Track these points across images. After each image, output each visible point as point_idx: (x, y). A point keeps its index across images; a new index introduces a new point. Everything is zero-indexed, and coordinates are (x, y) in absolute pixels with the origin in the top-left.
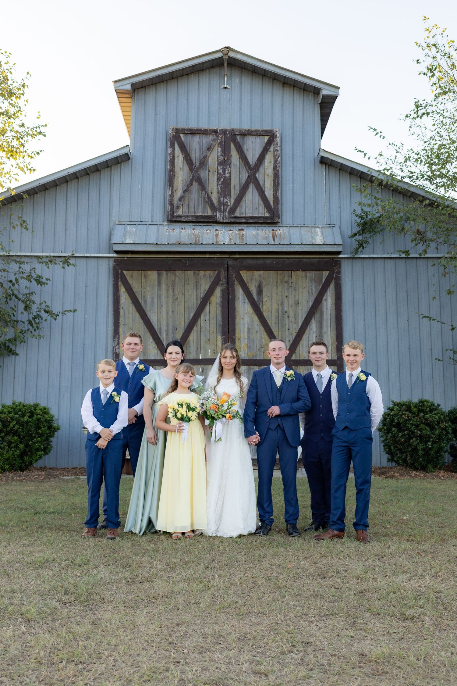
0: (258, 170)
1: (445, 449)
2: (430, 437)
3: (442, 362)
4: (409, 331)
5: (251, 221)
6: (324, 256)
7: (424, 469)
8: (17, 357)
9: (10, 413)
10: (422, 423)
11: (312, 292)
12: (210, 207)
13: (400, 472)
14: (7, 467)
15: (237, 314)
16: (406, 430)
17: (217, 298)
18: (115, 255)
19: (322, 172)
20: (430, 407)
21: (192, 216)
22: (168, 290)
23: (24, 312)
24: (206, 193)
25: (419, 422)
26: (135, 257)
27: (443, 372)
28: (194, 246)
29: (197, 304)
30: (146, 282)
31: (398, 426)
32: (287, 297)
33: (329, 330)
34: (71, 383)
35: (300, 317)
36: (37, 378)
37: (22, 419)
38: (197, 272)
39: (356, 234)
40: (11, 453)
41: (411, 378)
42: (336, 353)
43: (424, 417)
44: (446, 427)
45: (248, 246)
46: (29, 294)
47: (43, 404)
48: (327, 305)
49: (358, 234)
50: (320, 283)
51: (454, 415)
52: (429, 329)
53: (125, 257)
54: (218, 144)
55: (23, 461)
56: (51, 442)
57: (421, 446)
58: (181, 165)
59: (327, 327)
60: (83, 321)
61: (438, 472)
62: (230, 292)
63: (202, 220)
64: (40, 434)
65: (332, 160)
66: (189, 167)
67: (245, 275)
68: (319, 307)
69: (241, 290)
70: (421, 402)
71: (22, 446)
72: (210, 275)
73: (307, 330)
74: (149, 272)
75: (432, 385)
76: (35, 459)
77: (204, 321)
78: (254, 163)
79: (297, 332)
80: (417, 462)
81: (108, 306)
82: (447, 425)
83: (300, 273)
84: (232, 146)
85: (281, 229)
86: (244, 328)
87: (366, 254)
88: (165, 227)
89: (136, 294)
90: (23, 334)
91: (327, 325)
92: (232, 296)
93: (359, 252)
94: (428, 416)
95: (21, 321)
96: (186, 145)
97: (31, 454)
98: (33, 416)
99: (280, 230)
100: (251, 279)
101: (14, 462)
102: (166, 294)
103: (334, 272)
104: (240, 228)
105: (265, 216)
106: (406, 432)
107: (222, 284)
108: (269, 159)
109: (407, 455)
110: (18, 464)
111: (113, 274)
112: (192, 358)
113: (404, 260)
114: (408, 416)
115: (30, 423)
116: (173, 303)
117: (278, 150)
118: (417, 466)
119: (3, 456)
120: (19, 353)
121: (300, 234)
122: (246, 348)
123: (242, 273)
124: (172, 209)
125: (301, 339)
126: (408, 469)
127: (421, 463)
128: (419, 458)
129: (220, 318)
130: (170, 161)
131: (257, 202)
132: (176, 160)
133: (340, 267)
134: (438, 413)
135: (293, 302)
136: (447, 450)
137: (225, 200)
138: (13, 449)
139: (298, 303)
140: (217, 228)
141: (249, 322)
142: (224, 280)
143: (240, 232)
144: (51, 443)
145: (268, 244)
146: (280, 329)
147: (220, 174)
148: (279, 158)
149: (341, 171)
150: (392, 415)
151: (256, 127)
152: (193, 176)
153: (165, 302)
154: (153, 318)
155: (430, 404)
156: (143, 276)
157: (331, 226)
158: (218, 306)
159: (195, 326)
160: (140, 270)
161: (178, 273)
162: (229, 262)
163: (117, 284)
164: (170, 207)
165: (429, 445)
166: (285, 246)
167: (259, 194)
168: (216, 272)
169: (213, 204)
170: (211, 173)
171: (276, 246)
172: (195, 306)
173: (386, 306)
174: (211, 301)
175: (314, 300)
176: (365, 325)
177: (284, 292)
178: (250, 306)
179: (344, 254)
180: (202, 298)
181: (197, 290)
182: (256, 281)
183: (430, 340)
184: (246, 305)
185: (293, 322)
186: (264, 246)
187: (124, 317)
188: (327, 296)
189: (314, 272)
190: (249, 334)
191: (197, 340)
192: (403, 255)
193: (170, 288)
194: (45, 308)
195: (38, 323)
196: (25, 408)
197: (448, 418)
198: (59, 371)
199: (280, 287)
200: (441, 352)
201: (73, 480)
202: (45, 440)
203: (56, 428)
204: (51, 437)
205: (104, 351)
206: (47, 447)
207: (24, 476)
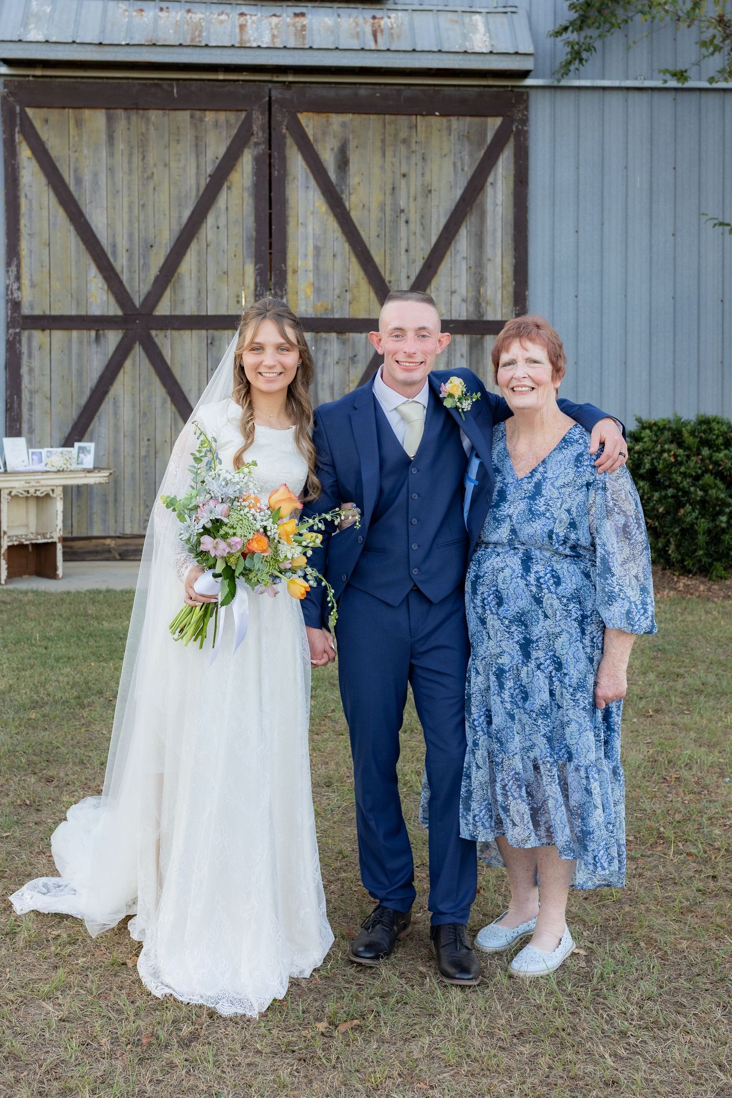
4: (675, 258)
6: (491, 82)
7: (704, 571)
11: (463, 165)
15: (291, 213)
17: (245, 176)
18: (5, 70)
20: (724, 434)
22: (131, 155)
26: (51, 77)
28: (189, 50)
29: (198, 190)
30: (80, 136)
31: (652, 476)
32: (404, 175)
33: (499, 253)
35: (434, 223)
38: (198, 114)
39: (566, 29)
41: (674, 363)
42: (511, 307)
43: (710, 458)
45: (316, 53)
48: (495, 197)
49: (570, 29)
50: (480, 143)
53: (28, 76)
57: (704, 525)
59: (494, 246)
62: (275, 161)
67: (309, 122)
68: (478, 201)
69: (300, 157)
70: (705, 421)
72: (227, 121)
73: (448, 253)
74: (87, 112)
75: (720, 379)
77: (215, 229)
79: (426, 257)
80: (690, 557)
83: (436, 121)
85: (393, 15)
86: (306, 246)
87: (586, 78)
88: (120, 5)
89: (58, 164)
91: (495, 241)
92: (279, 172)
93: (571, 74)
99: (389, 17)
102: (126, 165)
103: (512, 121)
104: (298, 10)
107: (257, 144)
109: (669, 542)
111: (3, 116)
112: (187, 312)
113: (670, 96)
114: (675, 456)
116: (143, 185)
118: (690, 567)
121: (437, 28)
122: (310, 291)
123: (303, 118)
125: (435, 272)
127: (700, 560)
128: (695, 551)
129: (250, 222)
133: (527, 108)
135: (419, 189)
139: (430, 191)
140: (244, 9)
141: (317, 232)
142: (260, 134)
143: (297, 19)
145: (362, 49)
146: (388, 252)
150: (639, 452)
153: (125, 183)
154: (98, 221)
155: (724, 428)
156: (72, 122)
157: (509, 10)
158: (246, 194)
159: (195, 241)
160: (64, 108)
161: (154, 115)
162: (272, 92)
163: (13, 140)
165: (721, 521)
166: (401, 55)
168: (243, 115)
171: (382, 54)
172: (194, 193)
173: (626, 200)
174: (231, 183)
175: (466, 184)
176: (578, 242)
177: (397, 165)
178: (322, 197)
179: (536, 77)
180: (210, 176)
181: (197, 157)
182: (335, 137)
183: (721, 278)
184: (311, 194)
185: (418, 235)
186: (353, 52)
187: (30, 217)
188: (495, 175)
189: (468, 119)
190: (317, 261)
191: (199, 271)
192: (673, 83)
193: (135, 151)
199: (389, 154)
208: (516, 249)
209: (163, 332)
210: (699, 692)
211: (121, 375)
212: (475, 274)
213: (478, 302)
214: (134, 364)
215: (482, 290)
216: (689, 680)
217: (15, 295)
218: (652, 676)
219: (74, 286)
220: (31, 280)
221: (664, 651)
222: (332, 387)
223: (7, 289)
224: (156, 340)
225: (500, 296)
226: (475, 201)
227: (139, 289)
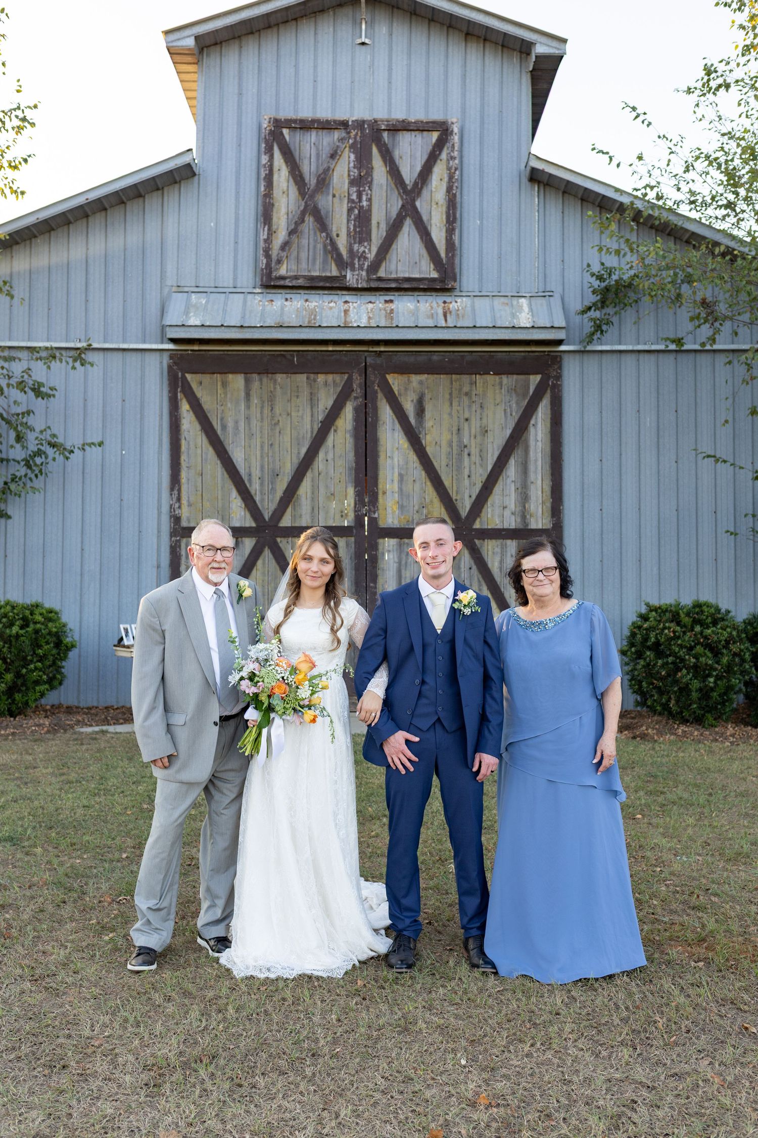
0: (419, 194)
1: (737, 689)
2: (712, 668)
3: (734, 536)
4: (677, 480)
5: (406, 286)
6: (534, 349)
7: (699, 721)
8: (9, 521)
10: (699, 643)
11: (511, 411)
12: (335, 261)
13: (658, 726)
15: (381, 449)
16: (670, 656)
17: (347, 422)
18: (171, 346)
19: (532, 197)
20: (712, 615)
21: (304, 277)
22: (262, 407)
23: (15, 443)
24: (329, 236)
25: (693, 641)
26: (205, 350)
27: (735, 550)
28: (307, 330)
29: (312, 432)
30: (226, 394)
31: (657, 648)
32: (467, 420)
33: (540, 478)
34: (101, 566)
35: (489, 455)
36: (44, 557)
37: (8, 631)
38: (312, 376)
39: (589, 308)
41: (678, 561)
42: (549, 518)
43: (701, 633)
44: (741, 650)
45: (401, 330)
46: (23, 413)
47: (49, 603)
48: (536, 435)
49: (593, 308)
50: (524, 395)
51: (755, 628)
52: (713, 476)
53: (188, 350)
54: (350, 147)
55: (14, 700)
56: (63, 667)
57: (696, 684)
58: (284, 185)
59: (536, 472)
60: (119, 461)
61: (723, 726)
62: (369, 410)
63: (321, 284)
64: (41, 657)
65: (550, 175)
66: (299, 189)
67: (395, 381)
68: (523, 438)
69: (388, 407)
70: (698, 605)
71: (9, 677)
72: (334, 382)
73: (501, 478)
74: (230, 376)
75: (715, 573)
76: (33, 698)
77: (325, 462)
78: (413, 181)
79: (484, 481)
80: (687, 709)
81: (161, 435)
82: (742, 647)
83: (491, 379)
84: (375, 150)
85: (459, 300)
86: (393, 474)
87: (606, 344)
88: (257, 297)
89: (208, 414)
90: (16, 481)
91: (536, 468)
92: (372, 418)
93: (595, 342)
94: (709, 631)
95: (14, 460)
96: (292, 148)
97: (26, 690)
98: (27, 626)
99: (456, 302)
100: (406, 389)
102: (259, 415)
103: (549, 377)
104: (387, 298)
105: (432, 276)
106: (670, 659)
107: (356, 398)
108: (439, 172)
109: (670, 698)
110: (4, 707)
111: (169, 380)
112: (304, 524)
113: (672, 357)
114: (674, 632)
115: (22, 638)
116: (272, 429)
117: (455, 158)
118: (687, 717)
120: (12, 515)
121: (493, 309)
122: (395, 508)
123: (390, 378)
124: (268, 265)
125: (491, 493)
126: (671, 722)
127: (695, 712)
128: (690, 705)
129: (351, 456)
130: (265, 178)
131: (417, 251)
132: (275, 177)
133: (560, 368)
134: (727, 626)
135: (478, 430)
136: (740, 690)
137: (362, 249)
139: (487, 431)
140: (348, 298)
141: (401, 463)
142: (359, 391)
143: (387, 305)
144: (63, 670)
145: (436, 327)
146: (455, 477)
147: (353, 201)
148: (457, 172)
149: (566, 195)
150: (646, 629)
151: (417, 115)
152: (306, 206)
153: (258, 428)
154: (238, 457)
155: (713, 610)
156: (219, 384)
157: (546, 294)
158: (348, 436)
159: (310, 470)
160: (214, 373)
161: (279, 377)
162: (368, 360)
163: (176, 397)
164: (265, 261)
165: (710, 682)
166: (465, 330)
167: (421, 238)
168: (346, 376)
169: (339, 255)
170: (336, 200)
171: (450, 330)
172: (309, 435)
173: (640, 436)
174: (337, 427)
175: (514, 425)
176: (602, 469)
177: (461, 412)
178: (404, 436)
179: (568, 344)
180: (321, 422)
181: (312, 408)
182: (414, 392)
183: (714, 495)
184: (397, 435)
185: (478, 464)
186: (428, 330)
187: (188, 454)
188: (536, 419)
189: (515, 377)
190: (401, 485)
191: (313, 493)
192: (673, 347)
193: (266, 404)
194: (49, 438)
195: (42, 464)
196: (15, 611)
197: (744, 635)
198: (79, 545)
199: (455, 403)
200: (733, 519)
201: (93, 738)
202: (50, 666)
203: (69, 645)
204: (61, 660)
205: (156, 512)
206: (54, 677)
207: (14, 728)
208: (552, 474)
209: (286, 539)
210: (674, 803)
211: (254, 571)
212: (521, 493)
213: (524, 515)
214: (264, 563)
215: (527, 506)
216: (669, 796)
217: (177, 512)
218: (641, 793)
219: (219, 505)
220: (188, 501)
221: (655, 777)
223: (171, 508)
224: (281, 545)
225: (540, 510)
226: (520, 438)
227: (268, 507)
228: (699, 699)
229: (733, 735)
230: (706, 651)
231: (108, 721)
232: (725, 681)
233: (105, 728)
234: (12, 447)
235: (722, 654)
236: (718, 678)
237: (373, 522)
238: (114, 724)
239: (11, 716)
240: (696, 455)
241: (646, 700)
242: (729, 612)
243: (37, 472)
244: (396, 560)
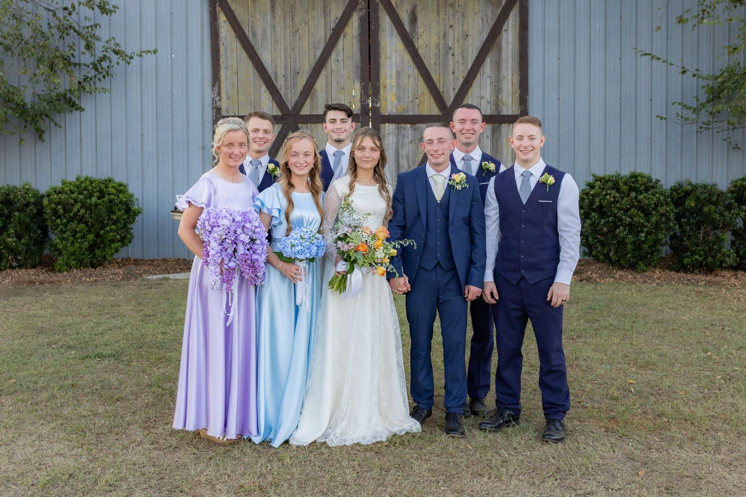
1: (664, 241)
2: (644, 226)
3: (665, 121)
4: (620, 74)
7: (633, 267)
8: (83, 113)
9: (73, 193)
10: (633, 206)
11: (487, 19)
13: (600, 272)
14: (73, 263)
15: (382, 51)
16: (611, 216)
17: (354, 29)
20: (645, 184)
22: (285, 18)
23: (85, 51)
25: (629, 205)
27: (667, 131)
29: (326, 38)
30: (255, 7)
31: (600, 210)
32: (451, 26)
33: (510, 74)
34: (157, 148)
35: (470, 55)
36: (112, 141)
37: (88, 201)
40: (77, 245)
41: (620, 140)
42: (518, 106)
43: (636, 198)
44: (667, 212)
46: (92, 26)
47: (118, 179)
48: (508, 38)
50: (498, 6)
51: (679, 194)
52: (650, 70)
55: (94, 255)
56: (132, 229)
57: (630, 238)
59: (507, 69)
60: (170, 62)
61: (652, 271)
62: (372, 20)
64: (115, 221)
68: (497, 41)
69: (387, 17)
70: (634, 176)
71: (90, 237)
73: (479, 74)
75: (650, 149)
76: (110, 253)
77: (336, 62)
79: (465, 76)
80: (623, 258)
81: (202, 41)
82: (668, 209)
86: (392, 71)
89: (242, 25)
90: (88, 81)
91: (507, 66)
92: (374, 26)
94: (642, 197)
95: (84, 64)
97: (104, 247)
98: (103, 196)
101: (83, 257)
102: (282, 24)
106: (611, 219)
107: (361, 9)
109: (610, 249)
110: (87, 260)
114: (614, 197)
115: (100, 207)
116: (293, 36)
118: (624, 264)
119: (68, 250)
120: (85, 108)
122: (394, 99)
125: (471, 86)
126: (611, 268)
127: (629, 260)
128: (626, 254)
129: (357, 57)
134: (656, 193)
135: (460, 34)
136: (666, 242)
138: (79, 240)
139: (467, 36)
141: (398, 62)
142: (363, 3)
144: (132, 231)
146: (441, 72)
150: (592, 195)
153: (282, 35)
154: (266, 58)
155: (645, 180)
158: (354, 40)
159: (324, 69)
163: (215, 11)
165: (641, 237)
172: (323, 40)
173: (590, 38)
174: (345, 33)
175: (489, 31)
176: (559, 65)
177: (447, 20)
178: (400, 40)
180: (333, 29)
181: (325, 18)
182: (408, 4)
183: (650, 86)
184: (394, 39)
185: (460, 63)
187: (226, 57)
188: (508, 25)
190: (398, 80)
191: (327, 88)
193: (288, 15)
194: (113, 47)
195: (108, 67)
196: (93, 185)
197: (669, 200)
198: (140, 132)
199: (442, 13)
200: (665, 106)
201: (159, 283)
202: (122, 228)
203: (136, 211)
204: (130, 223)
205: (200, 104)
206: (125, 237)
207: (96, 276)
208: (520, 70)
209: (306, 125)
212: (495, 86)
213: (497, 104)
215: (499, 97)
217: (218, 104)
219: (252, 97)
220: (227, 95)
222: (408, 157)
223: (213, 101)
225: (510, 99)
226: (495, 40)
227: (291, 99)
228: (633, 250)
229: (659, 278)
230: (639, 213)
231: (168, 270)
232: (653, 235)
233: (167, 276)
234: (83, 53)
235: (652, 214)
236: (648, 233)
237: (376, 110)
238: (173, 272)
239: (92, 268)
240: (637, 52)
241: (592, 251)
242: (659, 181)
243: (104, 73)
244: (395, 141)
